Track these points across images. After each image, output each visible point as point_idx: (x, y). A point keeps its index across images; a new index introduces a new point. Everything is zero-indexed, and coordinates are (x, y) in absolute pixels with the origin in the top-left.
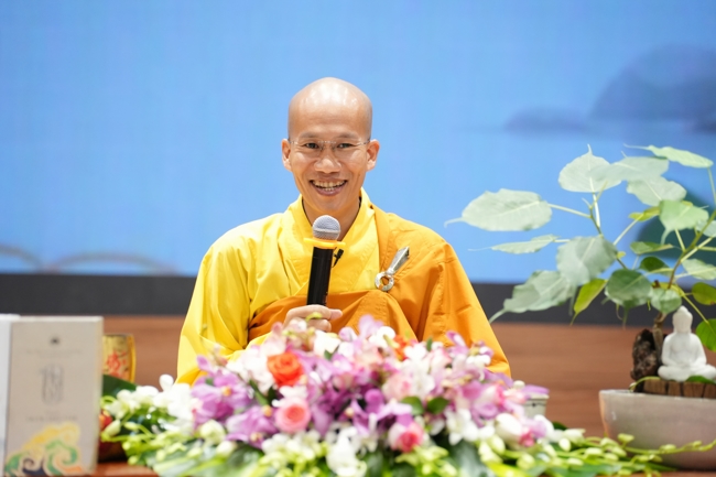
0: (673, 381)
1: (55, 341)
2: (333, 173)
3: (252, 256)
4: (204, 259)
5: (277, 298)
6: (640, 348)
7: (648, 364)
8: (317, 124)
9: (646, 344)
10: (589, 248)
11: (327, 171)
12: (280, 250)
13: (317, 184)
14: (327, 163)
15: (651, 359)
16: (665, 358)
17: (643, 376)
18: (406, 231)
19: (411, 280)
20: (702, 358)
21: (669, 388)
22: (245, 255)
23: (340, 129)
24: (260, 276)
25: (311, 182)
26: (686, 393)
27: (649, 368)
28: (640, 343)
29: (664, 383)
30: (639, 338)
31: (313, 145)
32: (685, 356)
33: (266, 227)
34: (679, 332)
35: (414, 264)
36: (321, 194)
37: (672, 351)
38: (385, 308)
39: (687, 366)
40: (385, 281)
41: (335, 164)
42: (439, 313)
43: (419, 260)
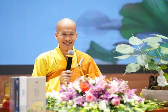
0: (162, 87)
1: (37, 82)
2: (69, 41)
3: (48, 60)
4: (36, 61)
5: (54, 69)
6: (151, 79)
7: (154, 83)
8: (66, 29)
9: (152, 79)
10: (144, 57)
11: (68, 40)
12: (55, 58)
13: (65, 43)
14: (68, 38)
15: (154, 82)
16: (158, 82)
17: (153, 86)
18: (82, 54)
19: (85, 65)
20: (166, 82)
21: (161, 88)
22: (47, 59)
23: (71, 30)
24: (50, 64)
25: (64, 43)
26: (165, 89)
27: (154, 84)
28: (151, 78)
29: (160, 87)
30: (150, 77)
31: (64, 34)
32: (162, 81)
33: (51, 53)
34: (161, 76)
35: (85, 62)
36: (66, 45)
37: (160, 80)
38: (79, 72)
39: (164, 83)
40: (79, 66)
41: (69, 38)
42: (91, 73)
43: (86, 61)
